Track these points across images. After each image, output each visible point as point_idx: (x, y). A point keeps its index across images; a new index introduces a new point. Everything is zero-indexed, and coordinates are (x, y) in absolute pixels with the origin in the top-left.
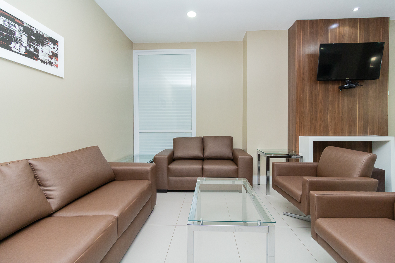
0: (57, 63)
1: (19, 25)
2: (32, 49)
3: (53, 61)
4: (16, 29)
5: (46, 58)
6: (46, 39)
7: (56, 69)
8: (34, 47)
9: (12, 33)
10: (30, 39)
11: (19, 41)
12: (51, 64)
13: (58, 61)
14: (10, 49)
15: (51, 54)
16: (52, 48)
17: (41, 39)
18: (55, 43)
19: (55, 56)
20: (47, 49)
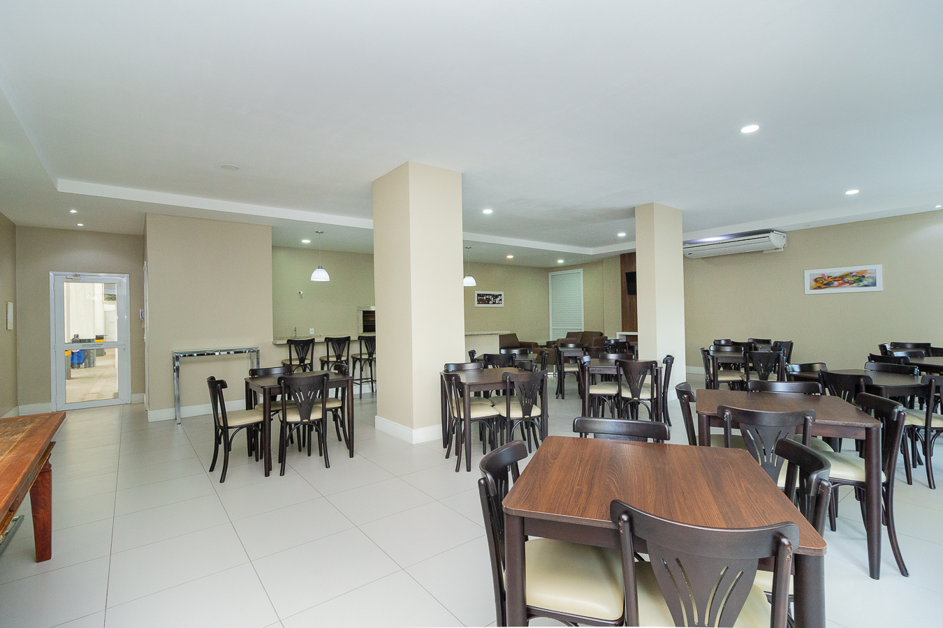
1: (491, 296)
8: (495, 300)
9: (489, 299)
10: (494, 298)
11: (491, 300)
12: (499, 303)
13: (502, 302)
14: (489, 304)
16: (499, 298)
17: (497, 296)
18: (501, 295)
19: (501, 300)
20: (498, 299)
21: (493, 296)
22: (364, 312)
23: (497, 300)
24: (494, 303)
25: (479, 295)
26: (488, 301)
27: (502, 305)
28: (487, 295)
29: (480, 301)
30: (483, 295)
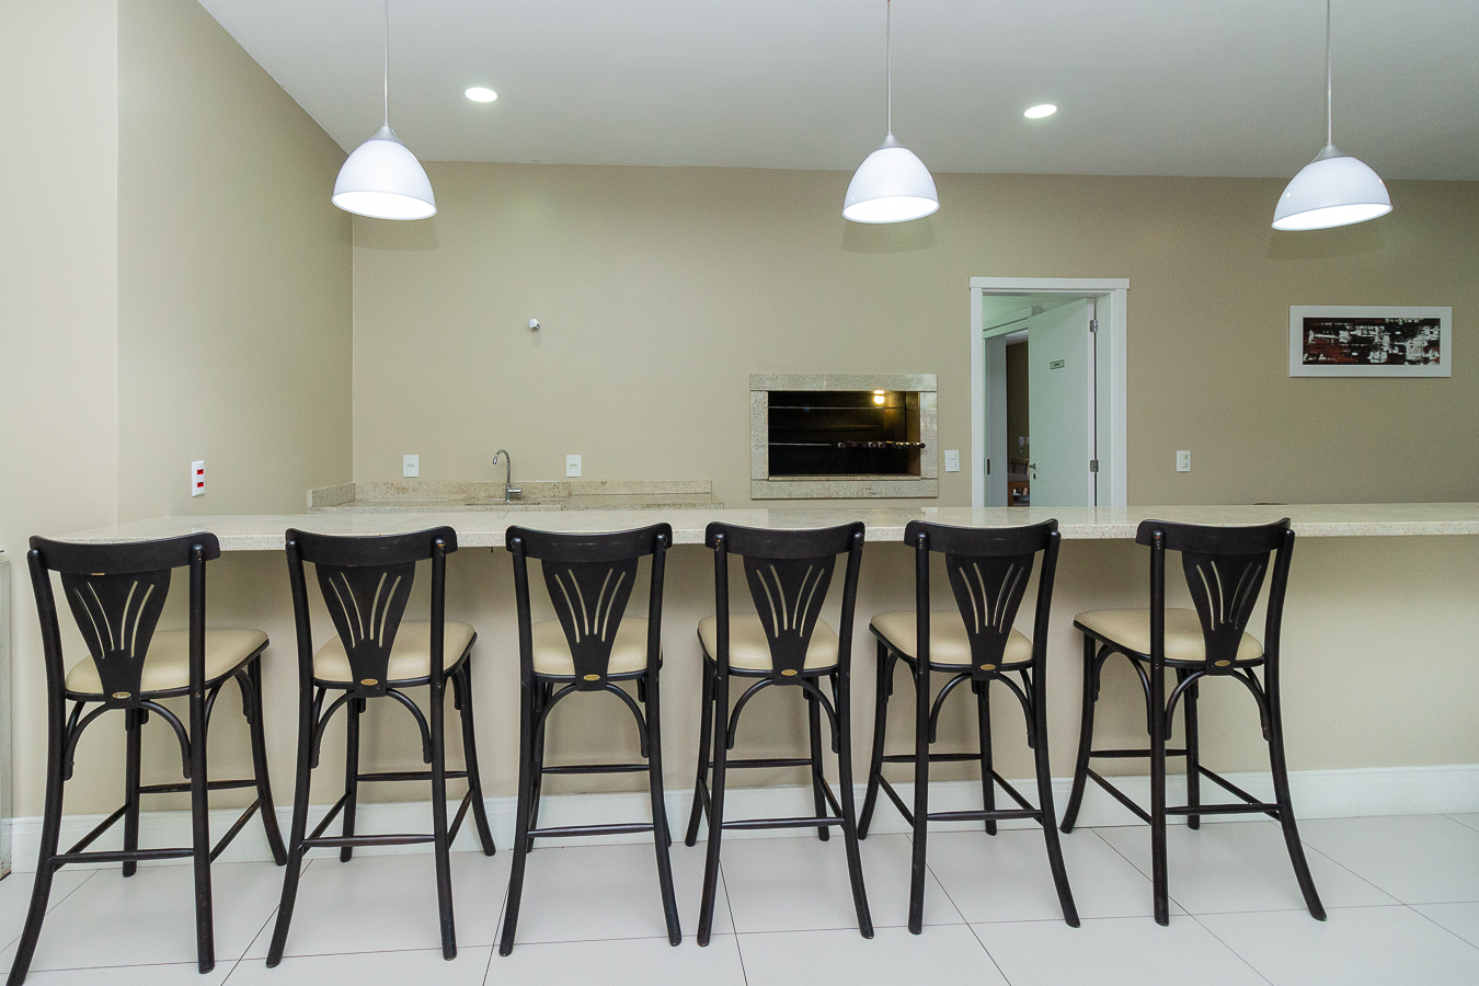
0: (1437, 355)
1: (1379, 325)
2: (1396, 351)
3: (1430, 355)
4: (1375, 332)
5: (1420, 354)
6: (1418, 324)
7: (1436, 366)
8: (1398, 346)
9: (1370, 340)
10: (1393, 338)
11: (1378, 347)
12: (1426, 361)
13: (1439, 351)
14: (1368, 362)
15: (1426, 344)
16: (1427, 334)
17: (1410, 329)
18: (1434, 323)
19: (1434, 345)
20: (1419, 341)
21: (1390, 326)
22: (775, 397)
23: (1414, 347)
24: (1394, 360)
25: (1310, 324)
26: (1360, 351)
27: (1444, 368)
28: (1355, 322)
29: (1313, 353)
30: (1336, 325)
